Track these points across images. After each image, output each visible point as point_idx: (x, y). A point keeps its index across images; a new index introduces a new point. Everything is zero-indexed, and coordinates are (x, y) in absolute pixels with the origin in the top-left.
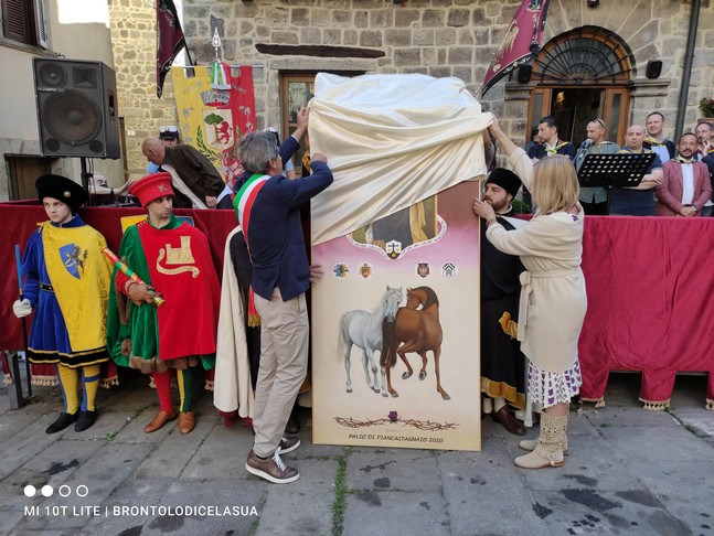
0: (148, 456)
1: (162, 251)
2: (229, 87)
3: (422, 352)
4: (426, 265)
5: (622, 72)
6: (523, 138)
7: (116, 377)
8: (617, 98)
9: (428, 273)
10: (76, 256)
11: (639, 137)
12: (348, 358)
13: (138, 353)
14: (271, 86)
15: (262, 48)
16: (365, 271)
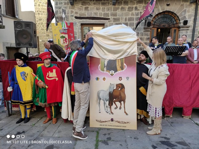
0: (44, 130)
1: (48, 73)
2: (67, 28)
3: (120, 102)
4: (121, 77)
5: (176, 23)
6: (149, 42)
7: (35, 108)
8: (175, 31)
9: (122, 80)
10: (25, 75)
11: (181, 42)
12: (99, 103)
13: (41, 102)
14: (79, 28)
15: (76, 18)
16: (104, 79)
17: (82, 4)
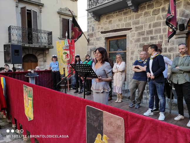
2: (69, 45)
14: (103, 42)
15: (102, 33)
17: (107, 19)
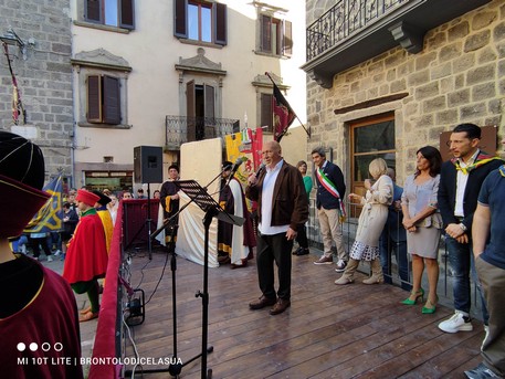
14: (340, 132)
15: (337, 112)
17: (347, 81)
